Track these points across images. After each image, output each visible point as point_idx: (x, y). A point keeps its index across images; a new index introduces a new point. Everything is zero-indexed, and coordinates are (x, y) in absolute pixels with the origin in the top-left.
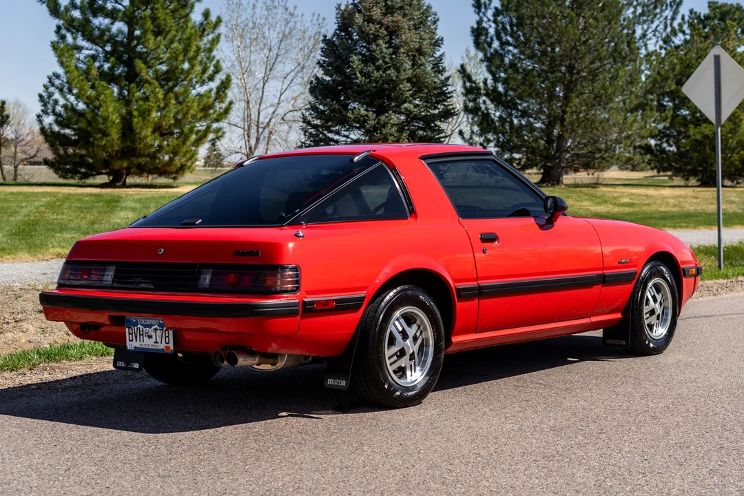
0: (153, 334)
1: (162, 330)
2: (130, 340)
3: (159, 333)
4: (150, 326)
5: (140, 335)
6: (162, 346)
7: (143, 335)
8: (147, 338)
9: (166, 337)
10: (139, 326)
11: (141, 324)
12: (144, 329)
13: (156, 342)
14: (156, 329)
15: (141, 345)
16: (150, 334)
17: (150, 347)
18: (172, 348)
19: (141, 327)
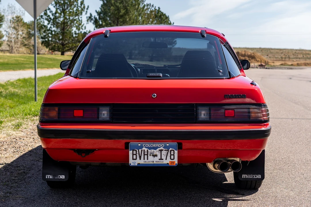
0: (158, 154)
1: (168, 150)
2: (133, 159)
3: (164, 153)
4: (155, 148)
5: (144, 155)
6: (167, 161)
7: (147, 155)
8: (151, 157)
9: (171, 155)
10: (144, 149)
11: (146, 147)
12: (149, 151)
13: (161, 159)
14: (161, 151)
15: (146, 162)
16: (155, 154)
17: (155, 163)
18: (176, 162)
19: (146, 149)
